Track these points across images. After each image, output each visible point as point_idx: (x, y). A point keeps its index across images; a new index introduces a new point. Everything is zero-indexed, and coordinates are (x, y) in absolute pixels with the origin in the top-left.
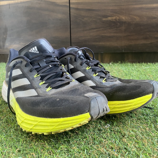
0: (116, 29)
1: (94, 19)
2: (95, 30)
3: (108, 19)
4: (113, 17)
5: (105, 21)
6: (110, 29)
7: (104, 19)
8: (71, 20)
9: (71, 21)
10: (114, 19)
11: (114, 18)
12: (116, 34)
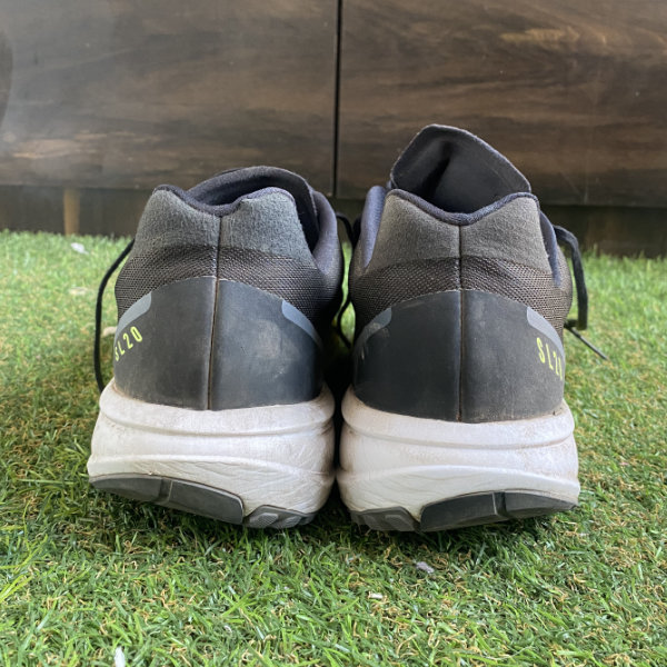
0: (561, 88)
1: (459, 35)
2: (461, 89)
3: (529, 38)
4: (551, 31)
5: (512, 45)
6: (531, 86)
7: (509, 37)
8: (344, 28)
9: (343, 35)
10: (556, 38)
11: (558, 34)
12: (558, 117)
